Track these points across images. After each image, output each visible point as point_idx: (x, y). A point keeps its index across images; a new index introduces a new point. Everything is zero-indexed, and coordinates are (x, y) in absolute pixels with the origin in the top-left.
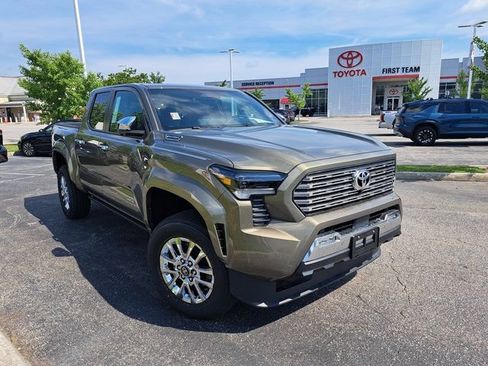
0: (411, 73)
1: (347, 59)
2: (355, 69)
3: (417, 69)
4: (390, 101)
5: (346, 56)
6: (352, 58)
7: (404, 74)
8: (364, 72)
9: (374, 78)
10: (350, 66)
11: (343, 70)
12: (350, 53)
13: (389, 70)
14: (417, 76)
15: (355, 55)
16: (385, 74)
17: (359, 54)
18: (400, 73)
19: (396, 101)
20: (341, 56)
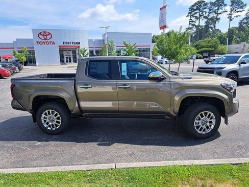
0: (76, 45)
1: (44, 35)
2: (48, 41)
3: (79, 43)
4: (67, 57)
5: (42, 33)
6: (47, 35)
7: (73, 45)
8: (54, 43)
9: (59, 46)
10: (46, 39)
11: (42, 41)
12: (45, 32)
13: (66, 43)
14: (79, 47)
15: (47, 34)
16: (64, 45)
17: (50, 34)
18: (72, 45)
19: (70, 58)
20: (40, 33)
